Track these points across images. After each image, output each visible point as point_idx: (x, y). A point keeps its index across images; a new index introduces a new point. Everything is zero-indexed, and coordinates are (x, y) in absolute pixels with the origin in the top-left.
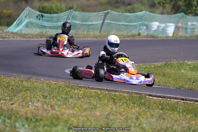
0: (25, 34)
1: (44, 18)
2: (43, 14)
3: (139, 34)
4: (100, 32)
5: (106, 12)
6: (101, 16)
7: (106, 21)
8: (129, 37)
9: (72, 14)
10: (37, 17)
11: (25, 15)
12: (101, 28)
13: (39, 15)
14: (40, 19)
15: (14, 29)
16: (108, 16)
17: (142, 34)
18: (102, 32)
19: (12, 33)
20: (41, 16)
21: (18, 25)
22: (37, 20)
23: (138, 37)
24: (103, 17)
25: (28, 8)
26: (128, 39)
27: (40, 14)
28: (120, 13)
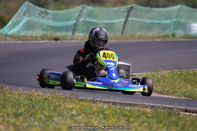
0: (23, 37)
1: (49, 16)
2: (48, 11)
3: (173, 35)
4: (122, 33)
5: (130, 6)
6: (123, 12)
7: (130, 19)
8: (159, 37)
9: (85, 10)
10: (40, 14)
11: (24, 11)
12: (124, 27)
13: (42, 12)
14: (43, 17)
15: (10, 30)
16: (133, 12)
17: (178, 35)
18: (124, 33)
19: (7, 35)
20: (44, 13)
21: (15, 25)
22: (40, 19)
23: (172, 38)
24: (125, 14)
25: (27, 2)
26: (159, 40)
27: (43, 10)
28: (148, 8)
